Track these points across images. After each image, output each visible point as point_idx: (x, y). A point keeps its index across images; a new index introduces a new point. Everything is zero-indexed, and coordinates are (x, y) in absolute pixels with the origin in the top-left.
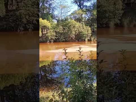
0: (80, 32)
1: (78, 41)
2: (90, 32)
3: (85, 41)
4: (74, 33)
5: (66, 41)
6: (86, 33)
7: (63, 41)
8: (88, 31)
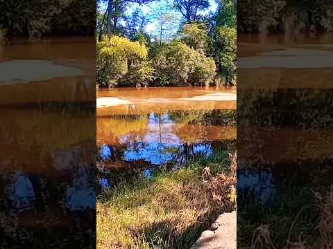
0: (197, 69)
1: (193, 85)
2: (214, 68)
3: (204, 85)
4: (187, 69)
5: (171, 85)
6: (208, 70)
7: (166, 85)
8: (211, 67)
